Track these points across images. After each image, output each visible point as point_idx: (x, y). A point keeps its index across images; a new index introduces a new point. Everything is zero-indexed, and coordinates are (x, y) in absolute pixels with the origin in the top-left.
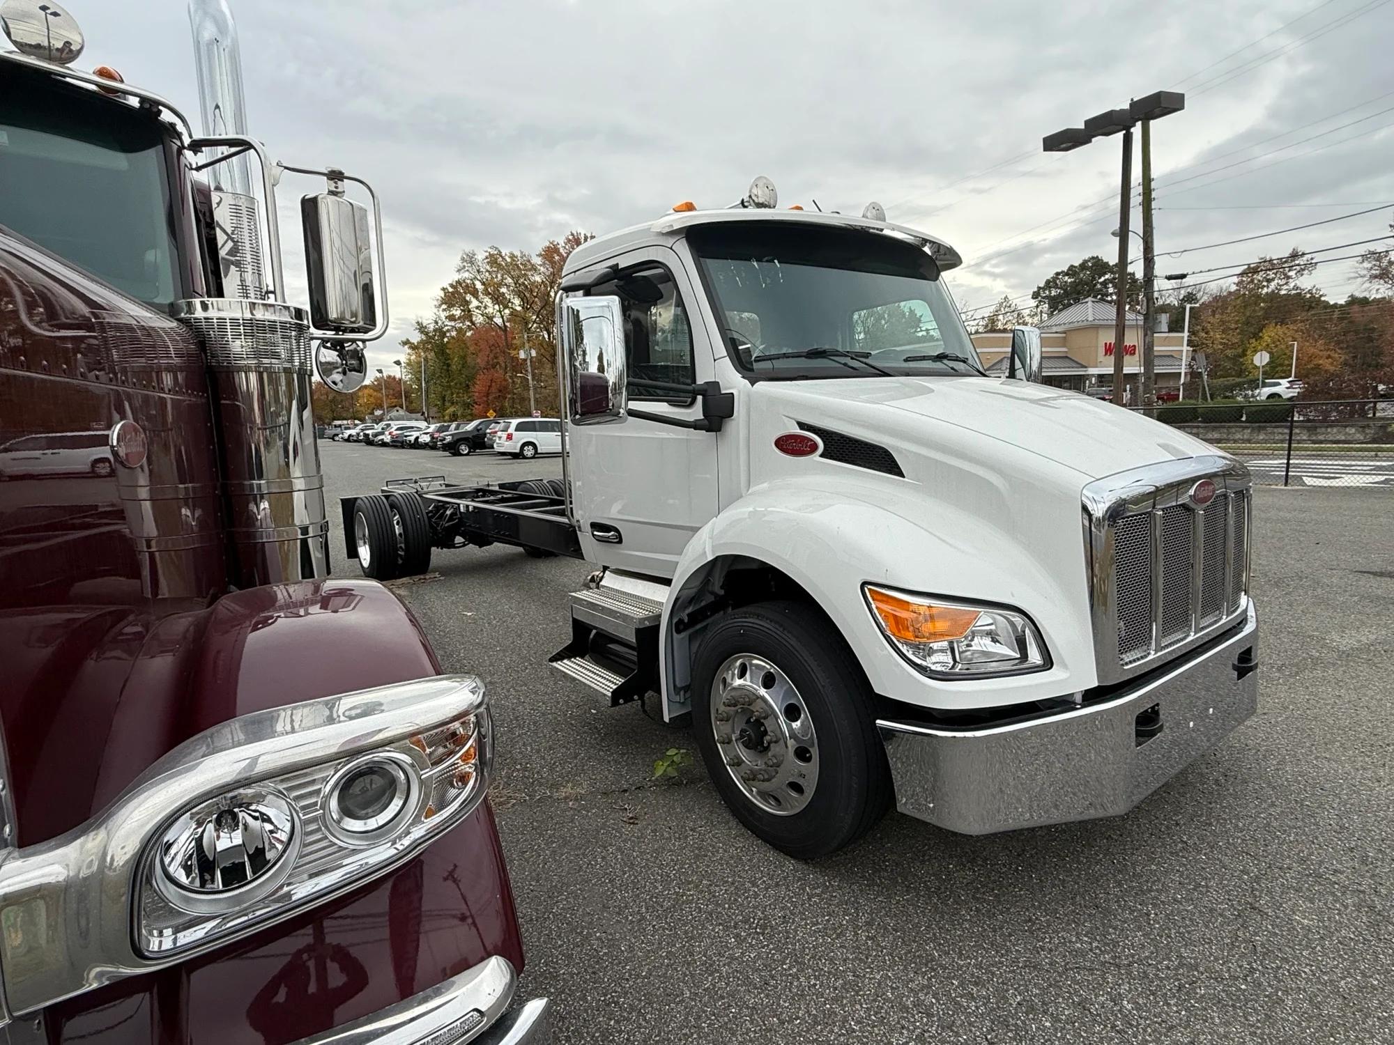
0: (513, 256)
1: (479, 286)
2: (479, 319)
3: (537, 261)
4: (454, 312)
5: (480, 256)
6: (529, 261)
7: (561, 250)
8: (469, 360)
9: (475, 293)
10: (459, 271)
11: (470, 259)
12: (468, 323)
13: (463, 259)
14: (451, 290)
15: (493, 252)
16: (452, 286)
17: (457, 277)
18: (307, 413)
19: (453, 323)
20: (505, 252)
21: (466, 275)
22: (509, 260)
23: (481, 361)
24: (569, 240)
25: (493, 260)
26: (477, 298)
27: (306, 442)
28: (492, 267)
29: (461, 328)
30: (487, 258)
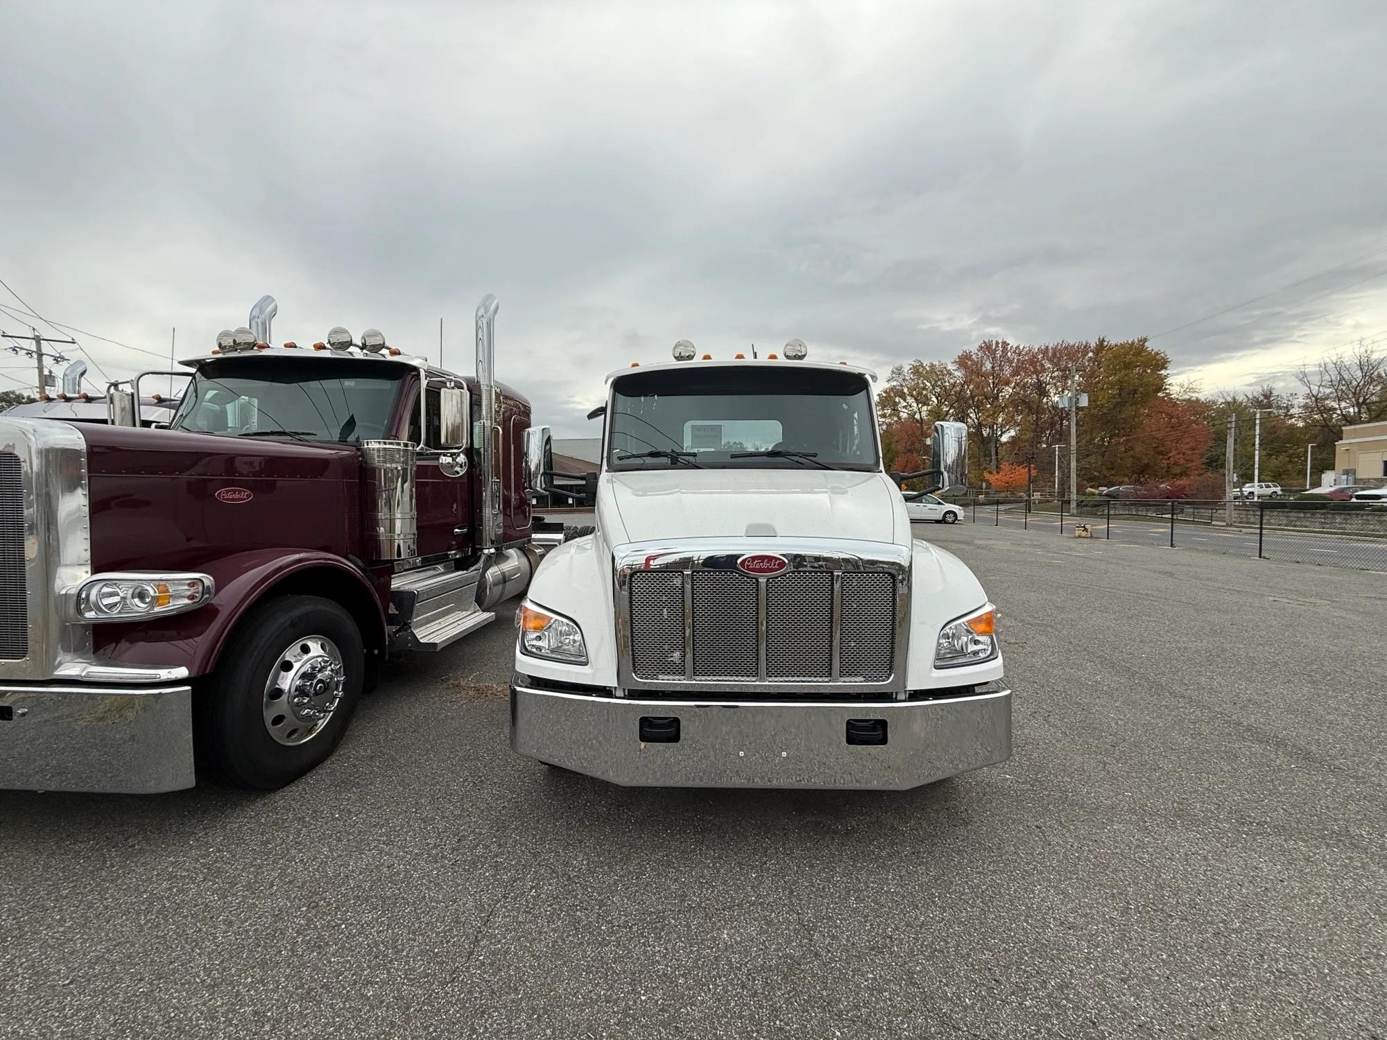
0: (932, 366)
1: (906, 390)
2: (904, 415)
3: (951, 367)
4: (886, 411)
5: (906, 368)
6: (945, 368)
7: (974, 357)
8: (893, 446)
9: (903, 397)
10: (888, 381)
11: (898, 371)
12: (896, 419)
13: (893, 372)
14: (884, 395)
15: (915, 364)
16: (885, 392)
17: (887, 386)
18: (407, 485)
19: (884, 420)
20: (926, 363)
21: (895, 383)
22: (928, 369)
23: (900, 447)
24: (981, 347)
25: (916, 371)
26: (905, 400)
27: (404, 500)
28: (914, 376)
29: (890, 423)
30: (911, 369)
